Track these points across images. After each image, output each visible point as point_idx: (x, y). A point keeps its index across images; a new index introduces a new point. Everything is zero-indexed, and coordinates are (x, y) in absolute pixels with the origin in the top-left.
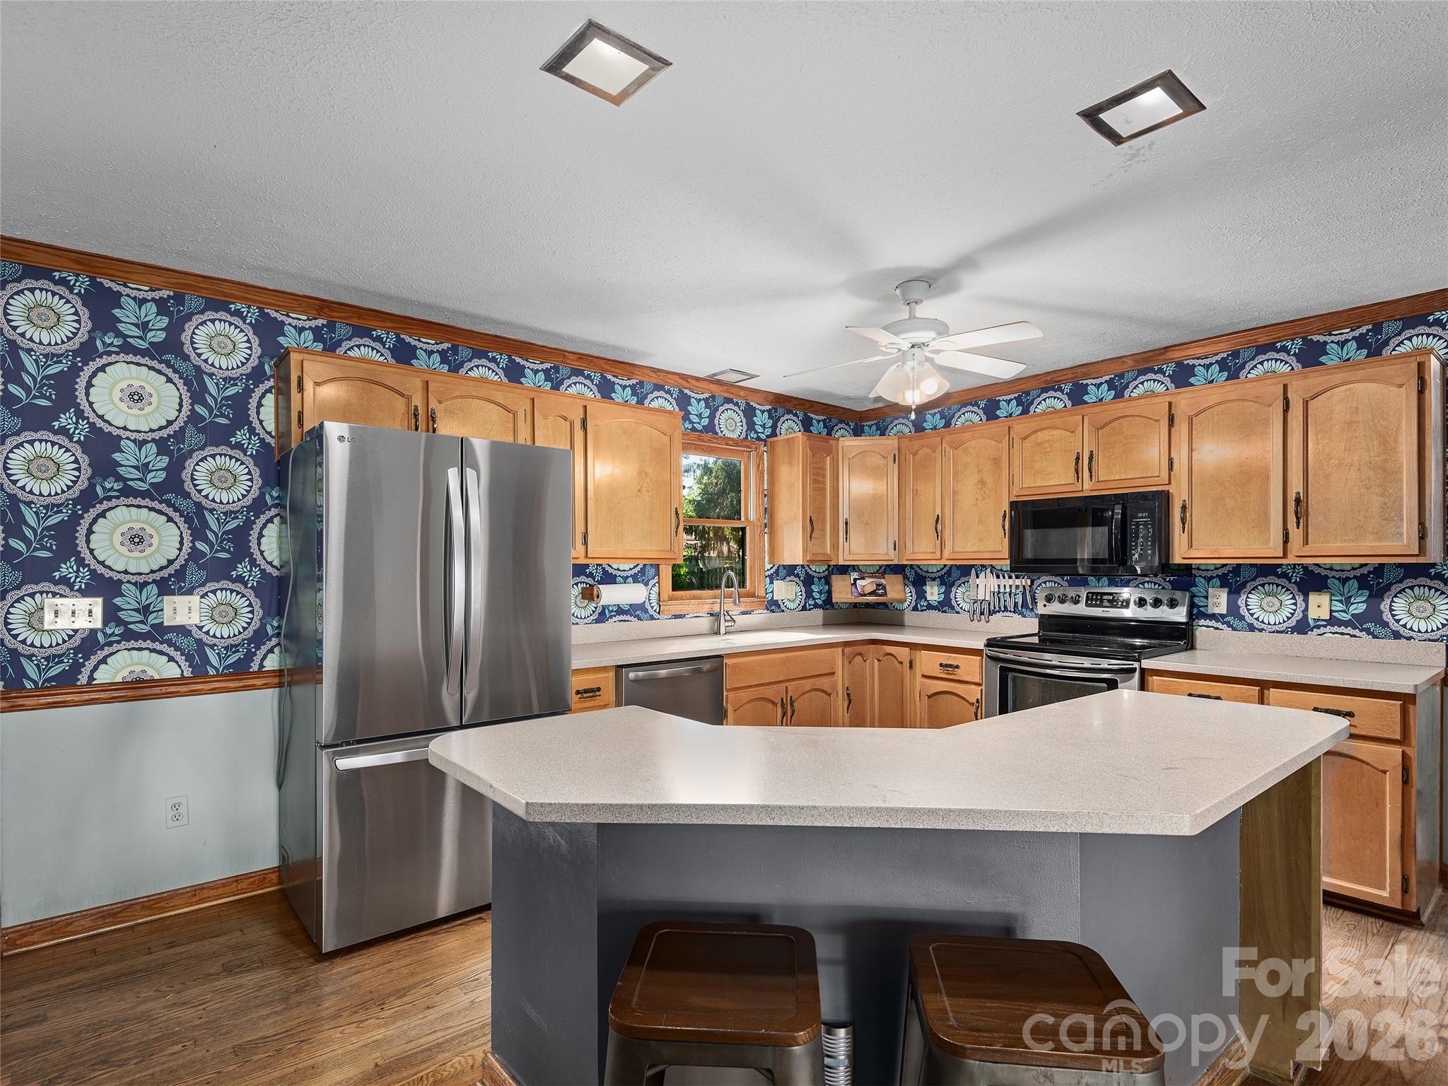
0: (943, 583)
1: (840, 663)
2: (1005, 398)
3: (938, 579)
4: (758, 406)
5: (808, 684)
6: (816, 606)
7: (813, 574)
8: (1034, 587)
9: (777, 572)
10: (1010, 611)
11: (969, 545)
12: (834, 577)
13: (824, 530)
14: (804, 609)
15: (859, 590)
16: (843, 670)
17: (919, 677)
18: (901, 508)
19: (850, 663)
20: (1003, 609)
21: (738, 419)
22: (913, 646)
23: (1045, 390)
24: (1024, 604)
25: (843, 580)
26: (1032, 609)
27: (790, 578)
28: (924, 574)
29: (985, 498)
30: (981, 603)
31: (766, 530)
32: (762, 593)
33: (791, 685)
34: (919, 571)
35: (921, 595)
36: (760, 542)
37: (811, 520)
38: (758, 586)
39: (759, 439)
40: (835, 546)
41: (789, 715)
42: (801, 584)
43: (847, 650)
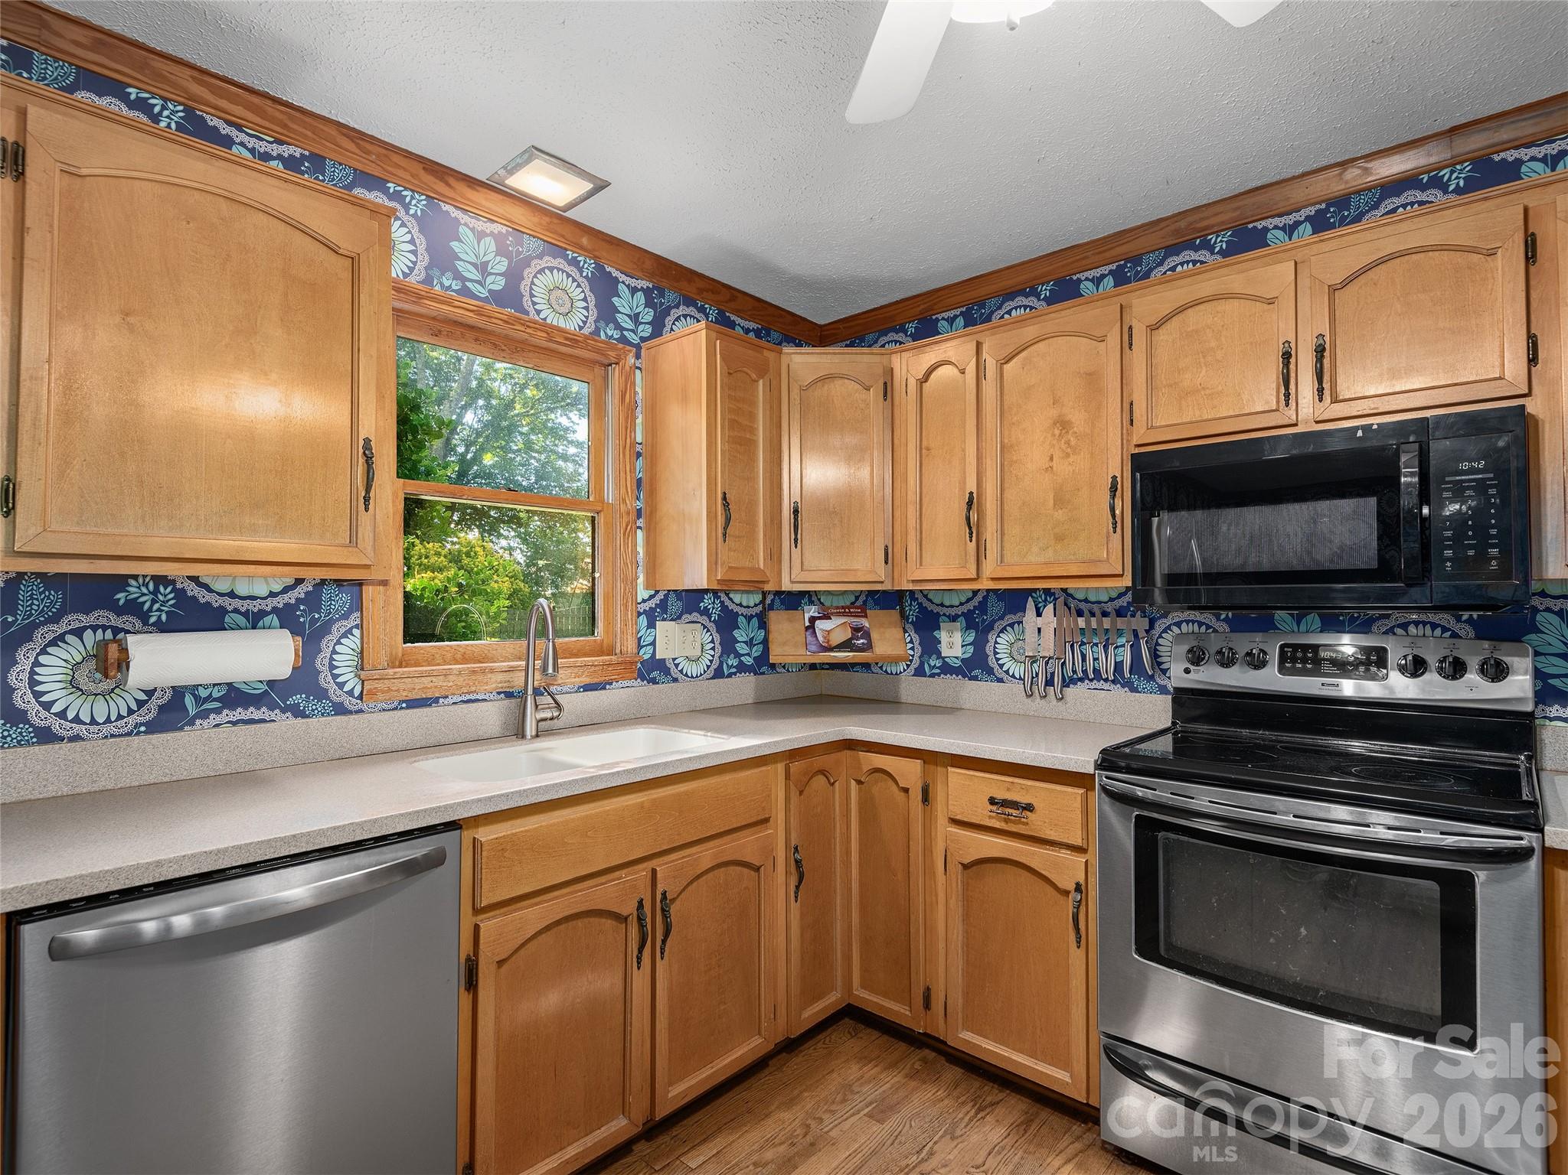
0: (970, 624)
1: (781, 795)
2: (1090, 274)
3: (962, 619)
4: (622, 277)
5: (706, 855)
6: (742, 668)
7: (737, 609)
8: (1156, 632)
9: (663, 605)
10: (1106, 680)
11: (1035, 549)
12: (773, 616)
13: (752, 523)
14: (719, 674)
15: (821, 639)
16: (787, 810)
17: (942, 822)
18: (897, 485)
19: (801, 793)
20: (1091, 676)
21: (577, 294)
22: (930, 758)
23: (1173, 250)
24: (1136, 665)
25: (790, 621)
26: (1152, 678)
27: (690, 617)
28: (936, 609)
29: (1068, 455)
30: (1047, 663)
31: (640, 522)
32: (631, 646)
33: (662, 866)
34: (926, 604)
35: (931, 647)
36: (626, 544)
37: (724, 498)
38: (622, 632)
39: (623, 340)
40: (774, 556)
41: (659, 937)
42: (712, 627)
43: (796, 766)
